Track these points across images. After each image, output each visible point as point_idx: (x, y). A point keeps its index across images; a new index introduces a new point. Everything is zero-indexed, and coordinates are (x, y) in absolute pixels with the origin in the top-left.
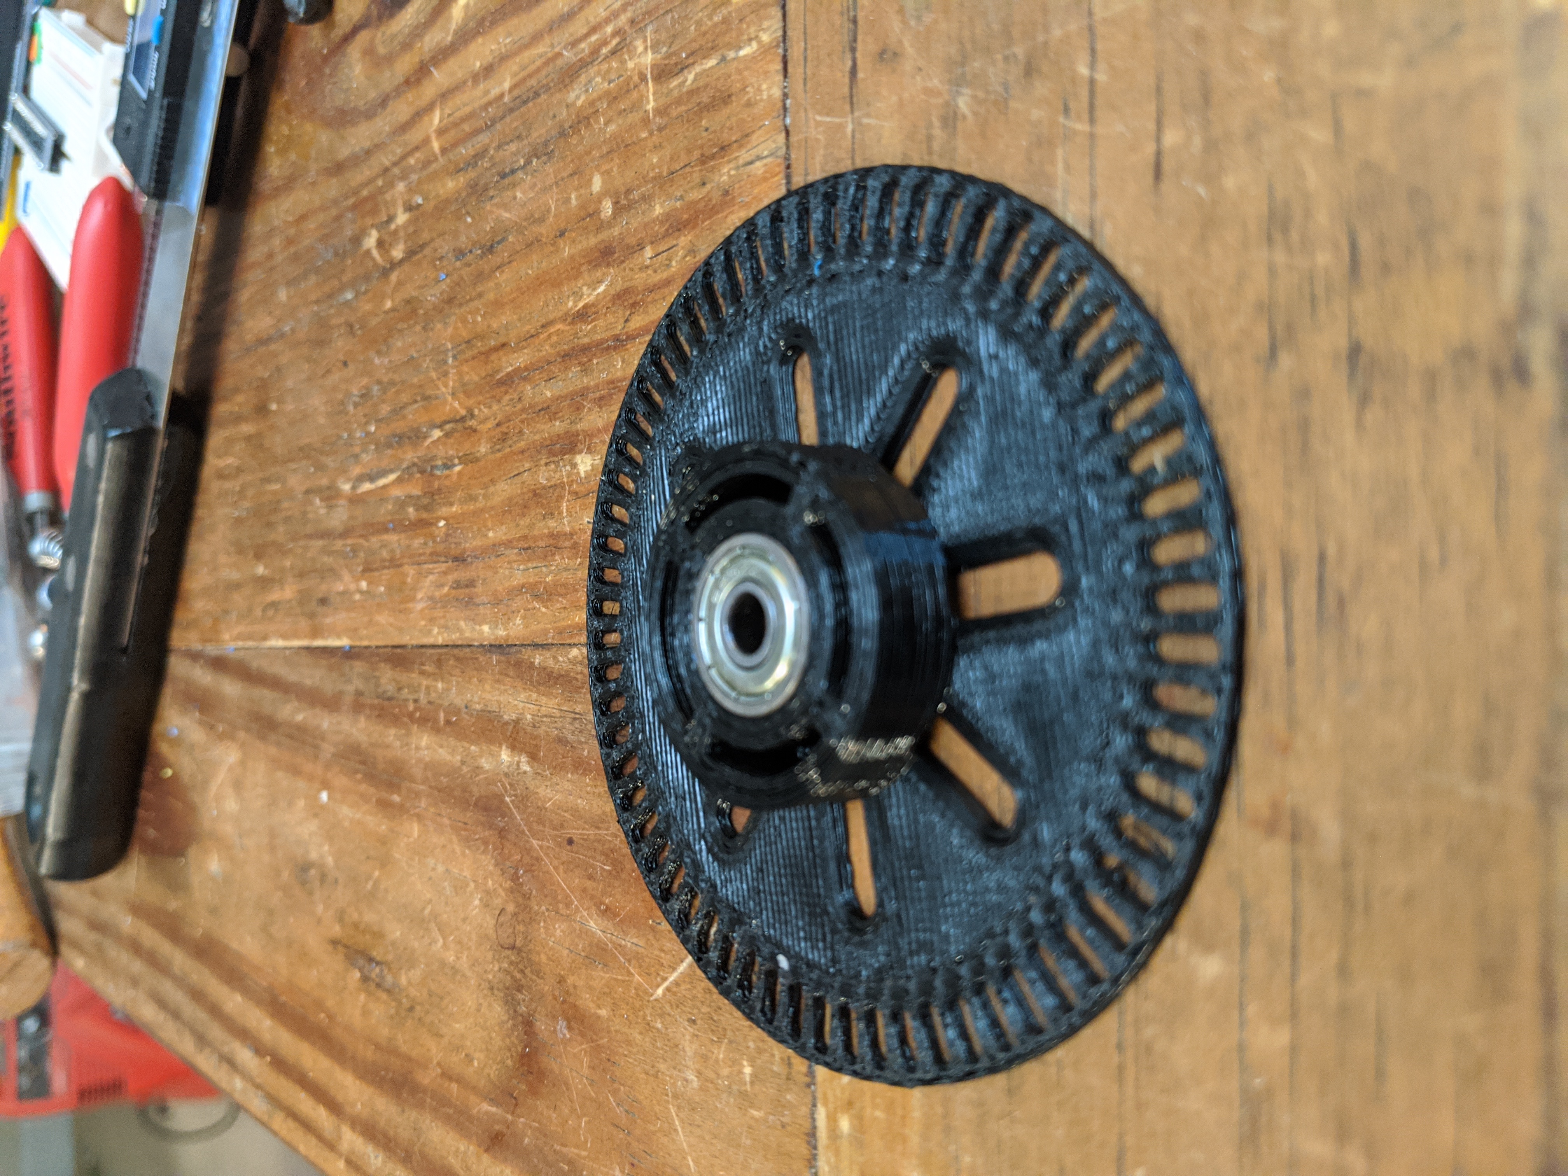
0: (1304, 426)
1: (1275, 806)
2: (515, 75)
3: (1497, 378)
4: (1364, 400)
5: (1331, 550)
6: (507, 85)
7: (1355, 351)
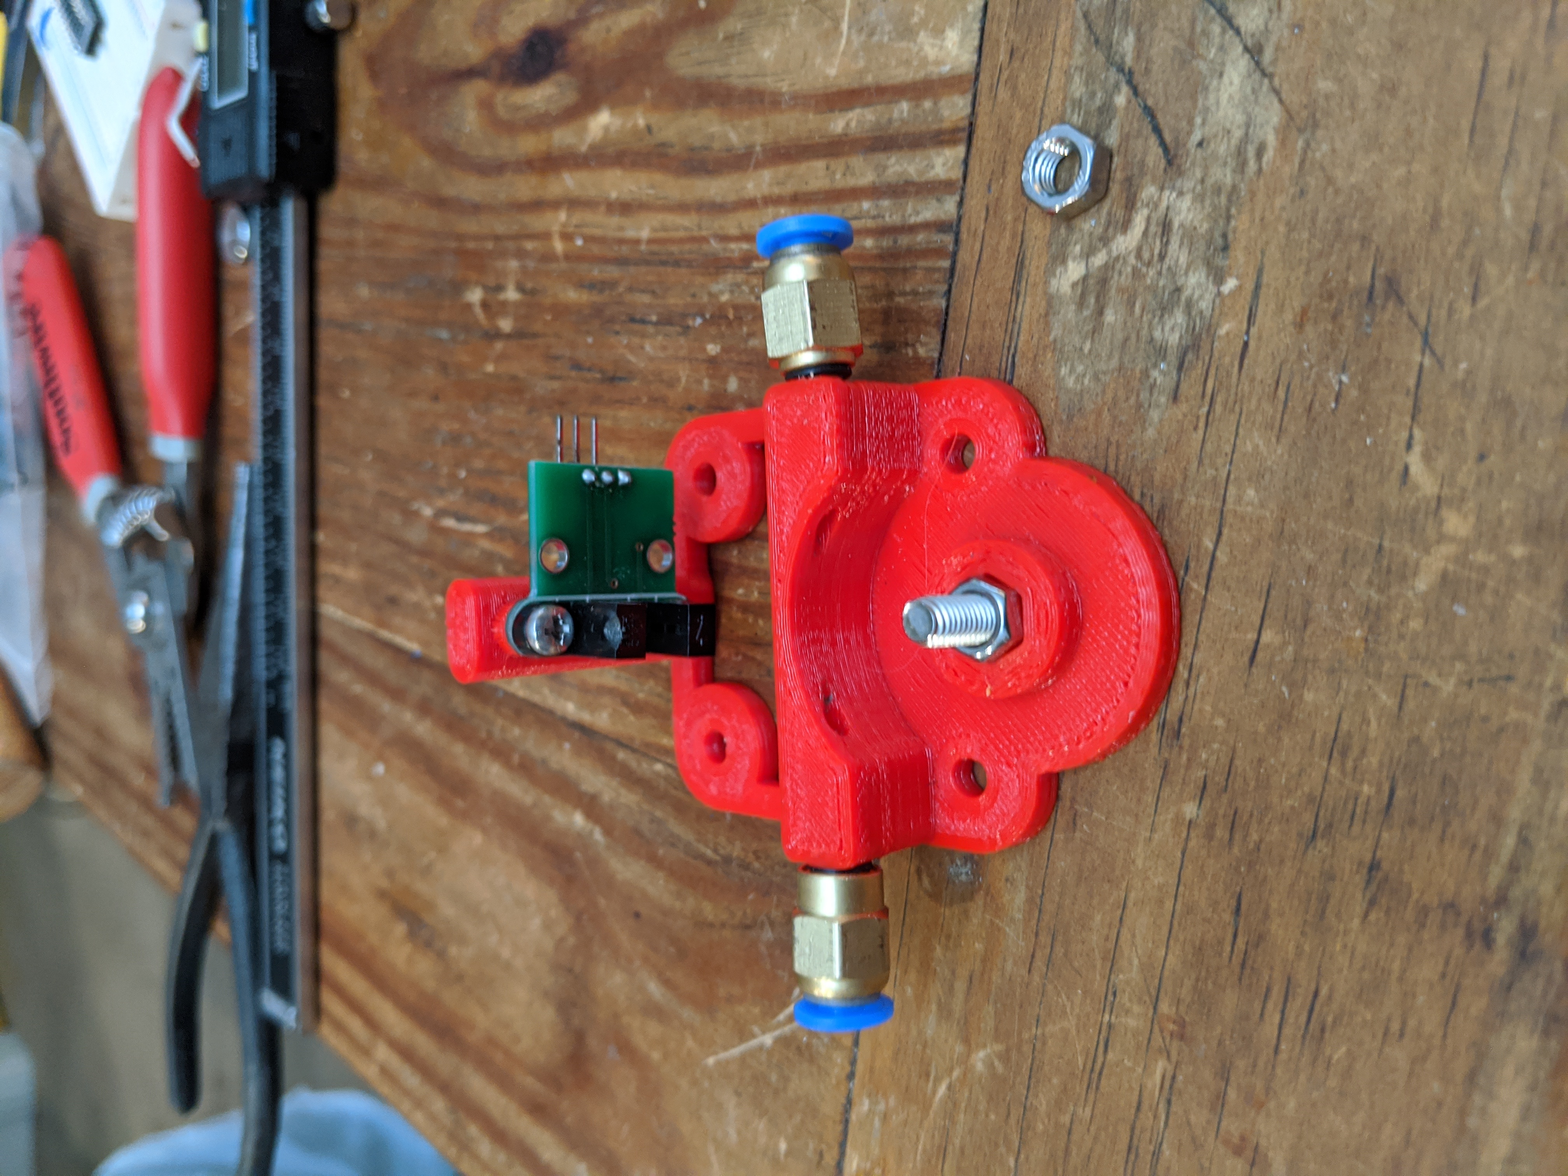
0: (1325, 899)
1: (1243, 1139)
2: (654, 230)
3: (1469, 934)
4: (1372, 903)
5: (1324, 991)
6: (645, 234)
7: (1374, 866)
